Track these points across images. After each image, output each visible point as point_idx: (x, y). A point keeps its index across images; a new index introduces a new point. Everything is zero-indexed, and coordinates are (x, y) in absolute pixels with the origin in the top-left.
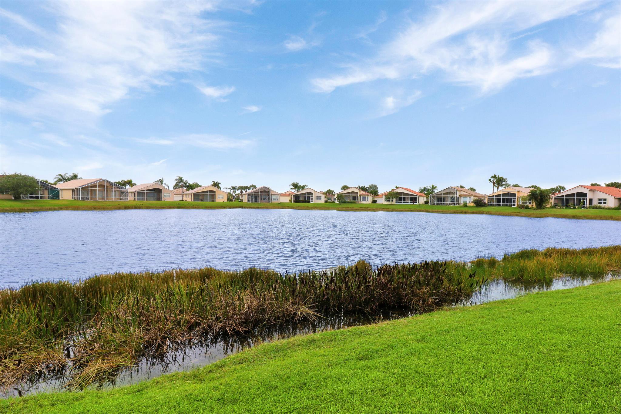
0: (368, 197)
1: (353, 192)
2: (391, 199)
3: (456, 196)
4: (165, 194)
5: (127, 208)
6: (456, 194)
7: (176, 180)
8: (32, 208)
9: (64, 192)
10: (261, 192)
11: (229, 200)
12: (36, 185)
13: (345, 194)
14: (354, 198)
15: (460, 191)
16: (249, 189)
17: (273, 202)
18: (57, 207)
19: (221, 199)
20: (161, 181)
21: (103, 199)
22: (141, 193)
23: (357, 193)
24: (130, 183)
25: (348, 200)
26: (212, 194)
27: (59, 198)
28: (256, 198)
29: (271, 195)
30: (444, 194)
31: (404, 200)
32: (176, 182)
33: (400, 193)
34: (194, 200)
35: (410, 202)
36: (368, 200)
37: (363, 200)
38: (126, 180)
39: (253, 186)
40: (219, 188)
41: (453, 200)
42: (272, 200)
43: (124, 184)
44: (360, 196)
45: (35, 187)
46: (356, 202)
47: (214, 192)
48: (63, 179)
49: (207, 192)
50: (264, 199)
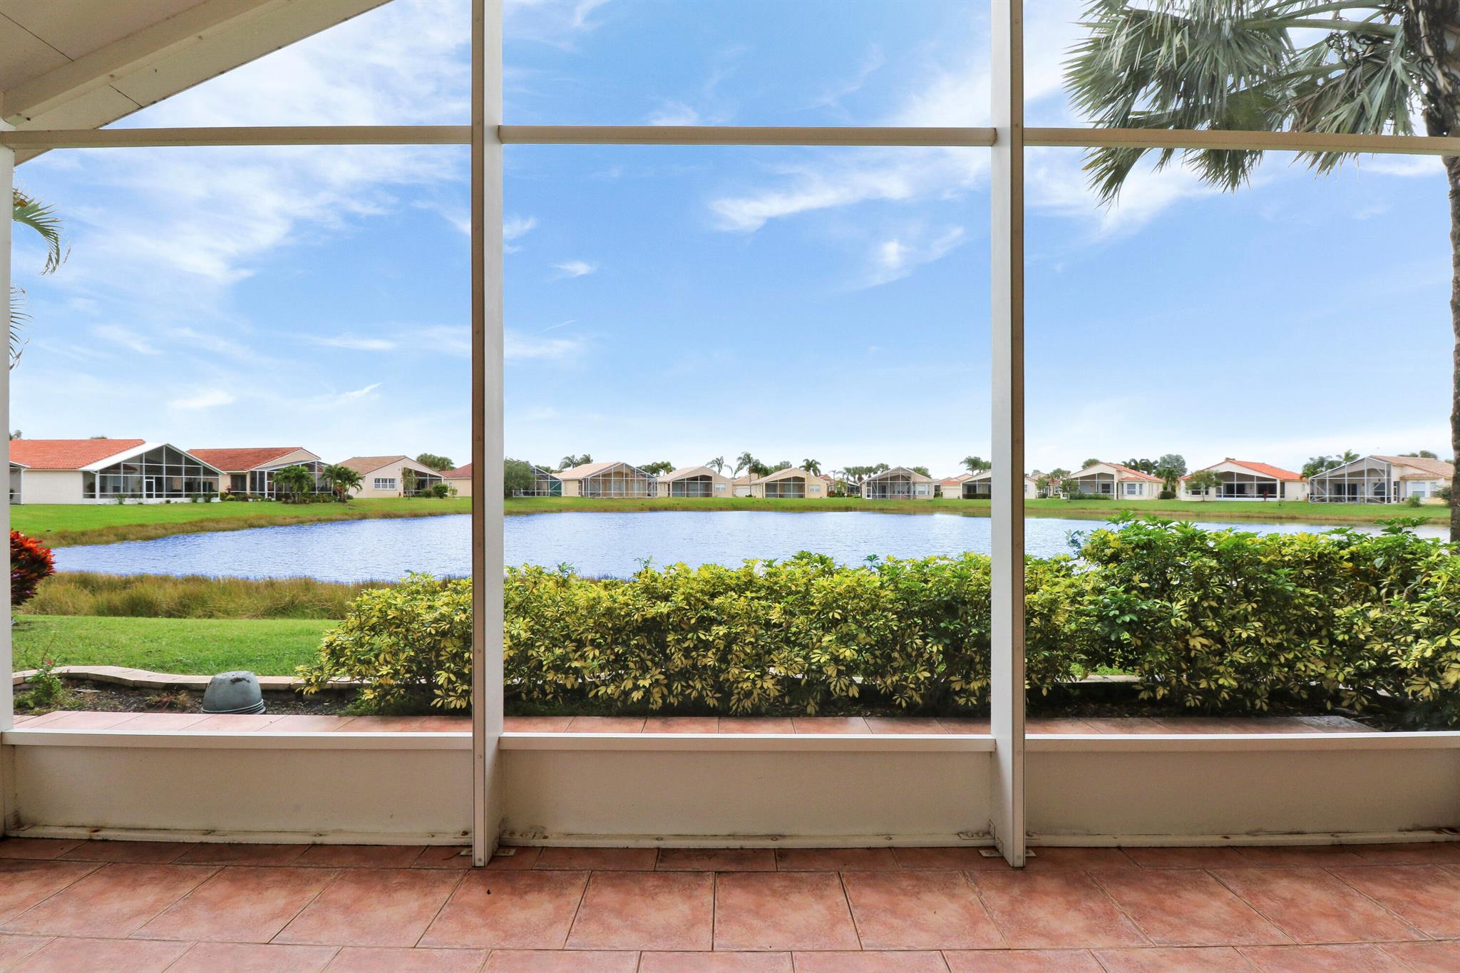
0: (1141, 485)
1: (1101, 475)
2: (1203, 489)
3: (1389, 480)
4: (716, 485)
5: (653, 509)
6: (1389, 475)
7: (740, 458)
8: (523, 509)
9: (569, 484)
10: (892, 478)
11: (831, 494)
12: (531, 475)
13: (1082, 478)
14: (1106, 488)
15: (1402, 466)
16: (875, 473)
17: (917, 498)
18: (554, 509)
19: (816, 491)
20: (719, 463)
21: (621, 494)
22: (678, 485)
23: (1112, 476)
24: (666, 467)
25: (1089, 492)
26: (799, 483)
27: (560, 493)
28: (883, 489)
29: (914, 483)
30: (1350, 475)
31: (1241, 490)
32: (739, 462)
33: (1229, 475)
34: (767, 496)
35: (1258, 497)
36: (1141, 493)
37: (1130, 493)
38: (659, 462)
39: (884, 467)
40: (816, 471)
41: (1380, 490)
42: (917, 494)
43: (655, 469)
44: (1121, 483)
45: (529, 478)
46: (1111, 497)
47: (803, 480)
48: (570, 463)
49: (788, 480)
50: (899, 492)
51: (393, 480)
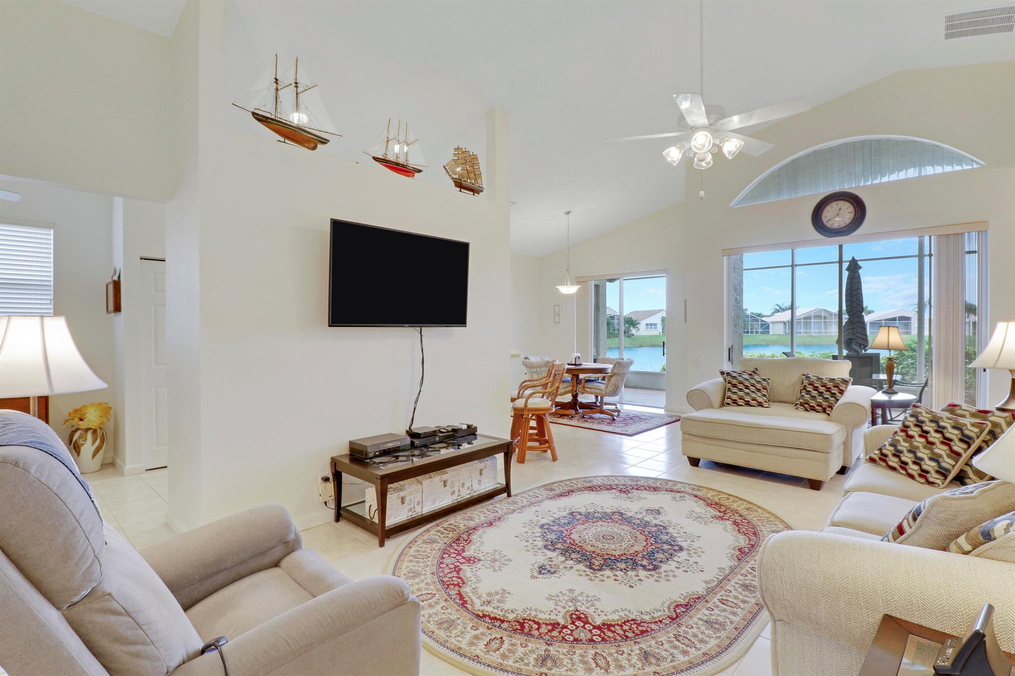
9: (776, 325)
12: (747, 319)
21: (820, 333)
27: (769, 332)
45: (745, 321)
51: (656, 324)
